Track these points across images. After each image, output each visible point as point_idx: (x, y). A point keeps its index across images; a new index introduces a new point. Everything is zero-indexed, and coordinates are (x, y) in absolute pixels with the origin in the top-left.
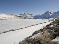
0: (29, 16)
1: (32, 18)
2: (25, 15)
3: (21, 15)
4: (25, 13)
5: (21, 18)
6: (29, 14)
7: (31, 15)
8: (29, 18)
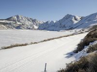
0: (28, 23)
1: (36, 27)
2: (19, 22)
3: (8, 19)
4: (18, 17)
5: (9, 27)
6: (29, 18)
7: (34, 21)
8: (29, 29)
